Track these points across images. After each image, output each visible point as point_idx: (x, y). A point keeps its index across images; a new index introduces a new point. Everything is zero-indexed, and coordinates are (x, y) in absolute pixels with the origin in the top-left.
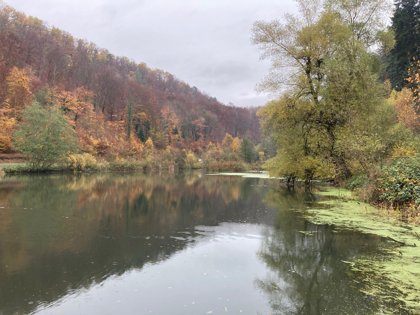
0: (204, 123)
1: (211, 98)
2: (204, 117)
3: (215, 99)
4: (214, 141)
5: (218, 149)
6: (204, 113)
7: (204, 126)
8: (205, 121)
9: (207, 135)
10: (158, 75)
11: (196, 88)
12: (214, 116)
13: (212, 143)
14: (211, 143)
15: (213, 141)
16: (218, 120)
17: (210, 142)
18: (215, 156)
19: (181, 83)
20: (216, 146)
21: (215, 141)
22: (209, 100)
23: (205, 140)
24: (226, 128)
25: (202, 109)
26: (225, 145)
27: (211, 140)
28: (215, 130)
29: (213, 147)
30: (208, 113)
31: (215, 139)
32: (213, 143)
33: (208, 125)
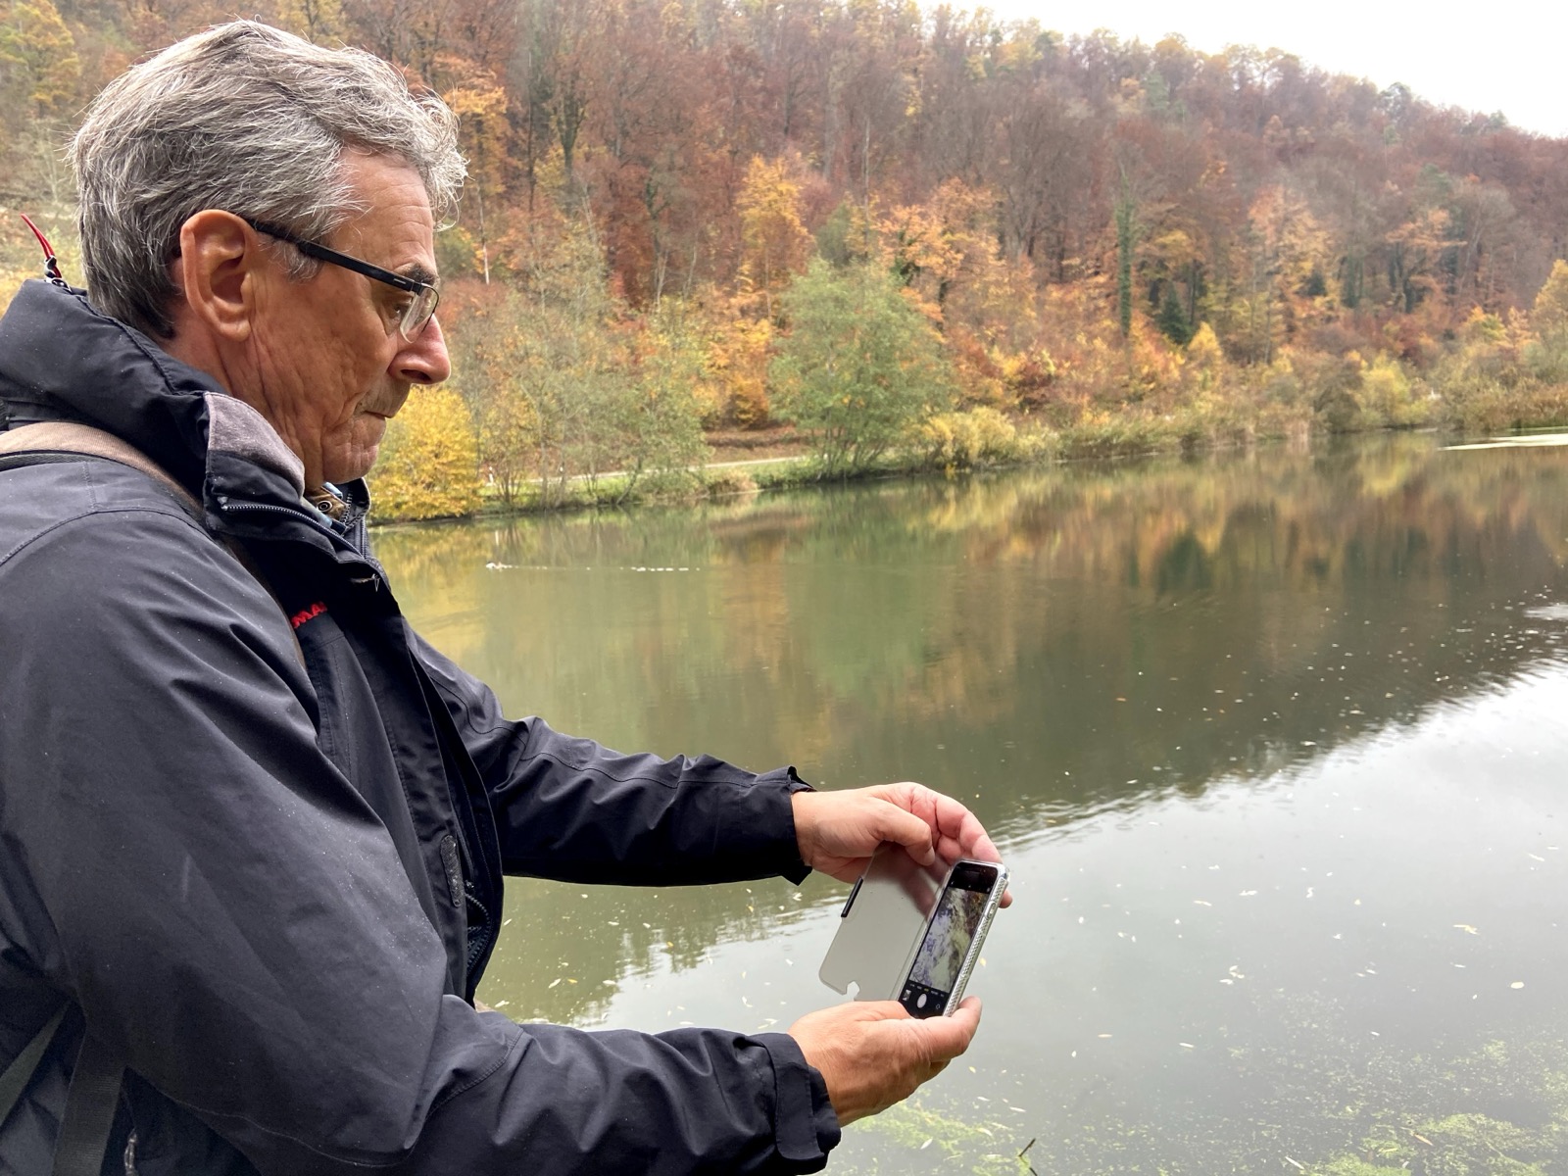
0: (1443, 230)
1: (1479, 119)
2: (1443, 207)
3: (1498, 122)
4: (1496, 305)
5: (1513, 337)
6: (1445, 187)
7: (1446, 244)
8: (1450, 223)
9: (1459, 283)
11: (1402, 89)
12: (1497, 196)
13: (1485, 312)
14: (1478, 315)
15: (1490, 301)
16: (1512, 210)
17: (1478, 311)
18: (1502, 369)
19: (1337, 80)
20: (1506, 322)
21: (1499, 303)
22: (1470, 130)
23: (1451, 302)
24: (1556, 240)
25: (1435, 171)
26: (1549, 314)
27: (1480, 302)
28: (1498, 255)
29: (1492, 328)
30: (1464, 187)
31: (1501, 292)
32: (1493, 313)
33: (1463, 236)
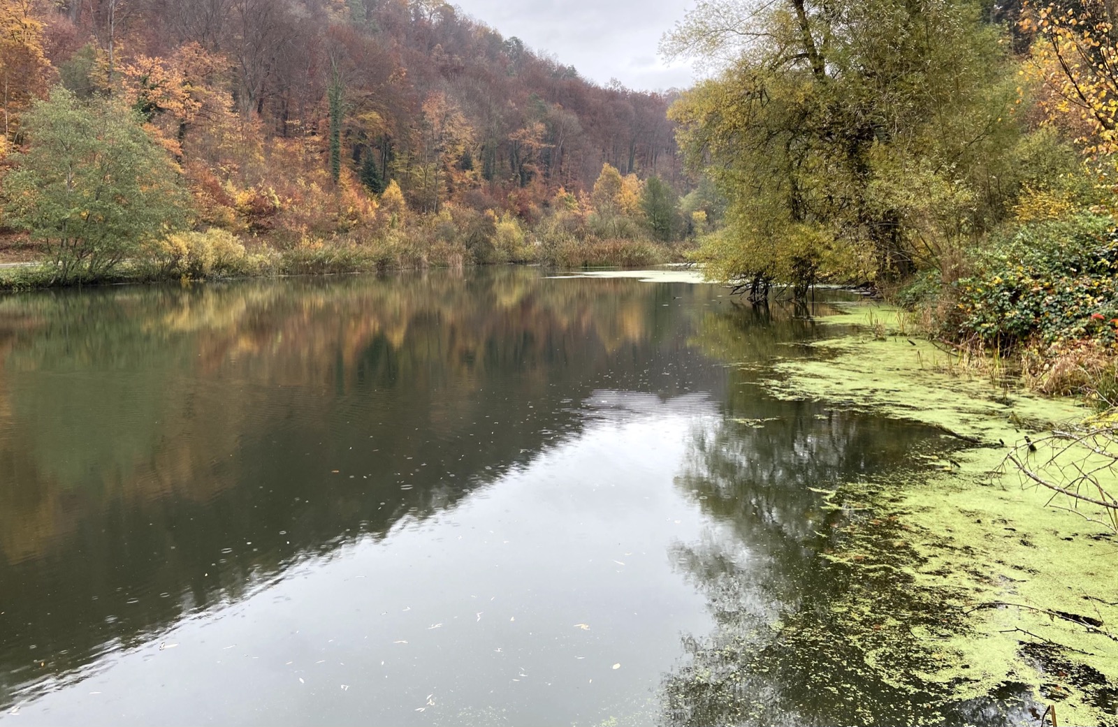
0: (542, 136)
1: (561, 68)
2: (541, 122)
3: (572, 72)
4: (572, 187)
5: (582, 208)
6: (543, 109)
7: (543, 145)
8: (545, 132)
9: (551, 171)
10: (412, 6)
11: (517, 41)
12: (571, 118)
13: (566, 191)
14: (562, 193)
15: (568, 184)
16: (581, 129)
17: (562, 190)
18: (575, 228)
19: (479, 28)
20: (578, 198)
21: (574, 186)
22: (556, 75)
23: (547, 183)
24: (604, 151)
25: (537, 98)
26: (601, 195)
27: (563, 184)
28: (573, 156)
29: (570, 202)
30: (554, 110)
31: (575, 179)
32: (570, 192)
33: (553, 141)
